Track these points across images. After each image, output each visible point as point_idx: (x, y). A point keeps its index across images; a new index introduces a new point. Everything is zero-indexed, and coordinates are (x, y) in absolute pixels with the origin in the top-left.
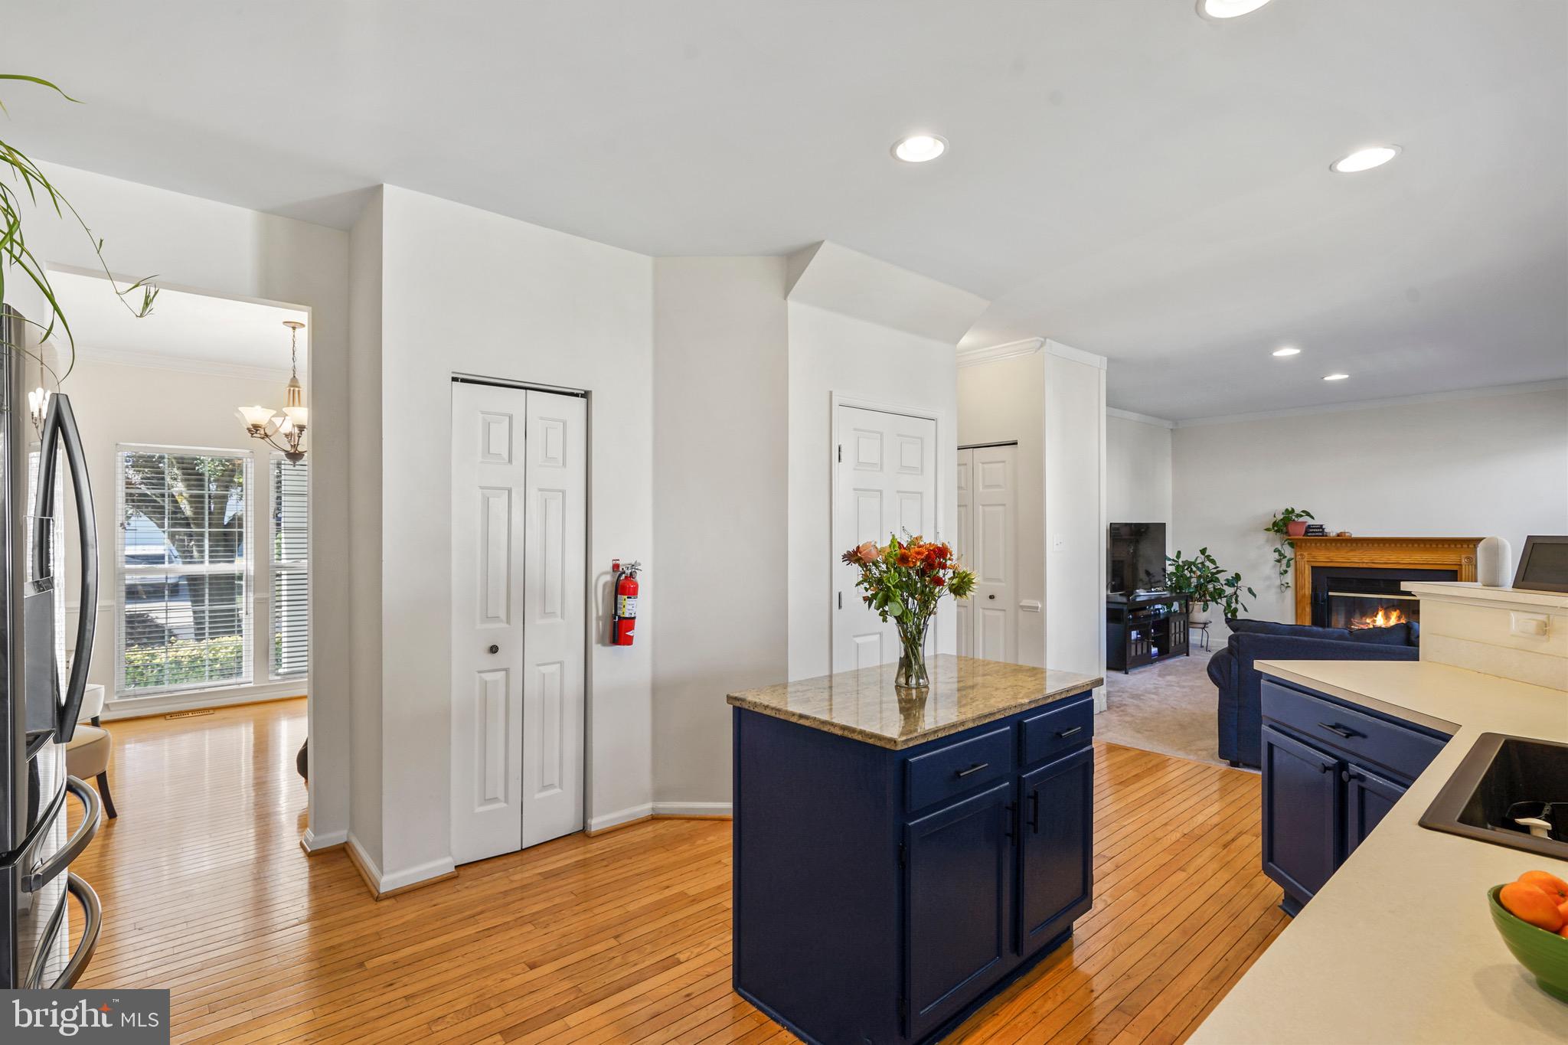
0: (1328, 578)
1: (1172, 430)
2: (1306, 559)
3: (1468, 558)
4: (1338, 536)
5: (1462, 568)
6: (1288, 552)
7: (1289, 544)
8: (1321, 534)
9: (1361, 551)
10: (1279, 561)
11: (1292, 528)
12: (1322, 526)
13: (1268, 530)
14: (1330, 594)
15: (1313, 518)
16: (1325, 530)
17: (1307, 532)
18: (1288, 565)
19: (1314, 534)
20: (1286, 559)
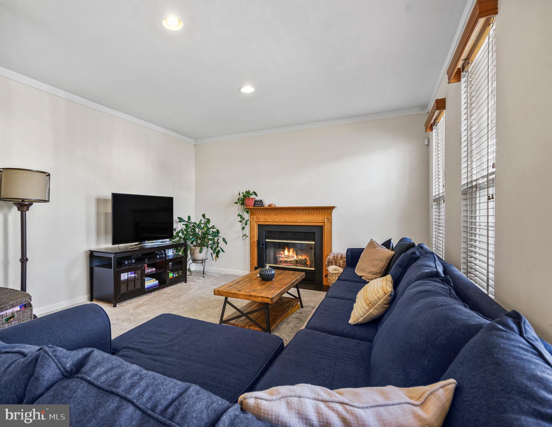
0: (265, 231)
1: (195, 145)
2: (255, 220)
3: (328, 218)
4: (269, 206)
5: (324, 225)
6: (247, 216)
7: (246, 211)
8: (261, 205)
9: (280, 215)
10: (241, 222)
11: (247, 202)
12: (261, 200)
13: (236, 203)
14: (267, 240)
15: (257, 196)
16: (263, 203)
17: (255, 204)
18: (246, 224)
19: (258, 205)
20: (245, 221)
